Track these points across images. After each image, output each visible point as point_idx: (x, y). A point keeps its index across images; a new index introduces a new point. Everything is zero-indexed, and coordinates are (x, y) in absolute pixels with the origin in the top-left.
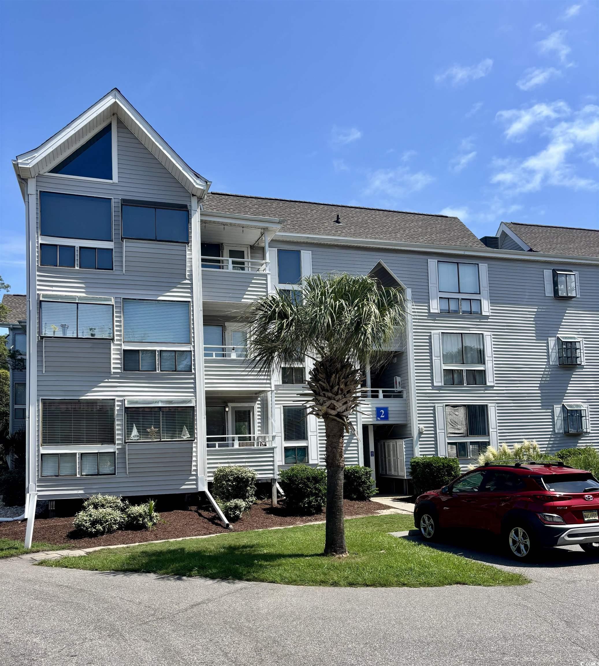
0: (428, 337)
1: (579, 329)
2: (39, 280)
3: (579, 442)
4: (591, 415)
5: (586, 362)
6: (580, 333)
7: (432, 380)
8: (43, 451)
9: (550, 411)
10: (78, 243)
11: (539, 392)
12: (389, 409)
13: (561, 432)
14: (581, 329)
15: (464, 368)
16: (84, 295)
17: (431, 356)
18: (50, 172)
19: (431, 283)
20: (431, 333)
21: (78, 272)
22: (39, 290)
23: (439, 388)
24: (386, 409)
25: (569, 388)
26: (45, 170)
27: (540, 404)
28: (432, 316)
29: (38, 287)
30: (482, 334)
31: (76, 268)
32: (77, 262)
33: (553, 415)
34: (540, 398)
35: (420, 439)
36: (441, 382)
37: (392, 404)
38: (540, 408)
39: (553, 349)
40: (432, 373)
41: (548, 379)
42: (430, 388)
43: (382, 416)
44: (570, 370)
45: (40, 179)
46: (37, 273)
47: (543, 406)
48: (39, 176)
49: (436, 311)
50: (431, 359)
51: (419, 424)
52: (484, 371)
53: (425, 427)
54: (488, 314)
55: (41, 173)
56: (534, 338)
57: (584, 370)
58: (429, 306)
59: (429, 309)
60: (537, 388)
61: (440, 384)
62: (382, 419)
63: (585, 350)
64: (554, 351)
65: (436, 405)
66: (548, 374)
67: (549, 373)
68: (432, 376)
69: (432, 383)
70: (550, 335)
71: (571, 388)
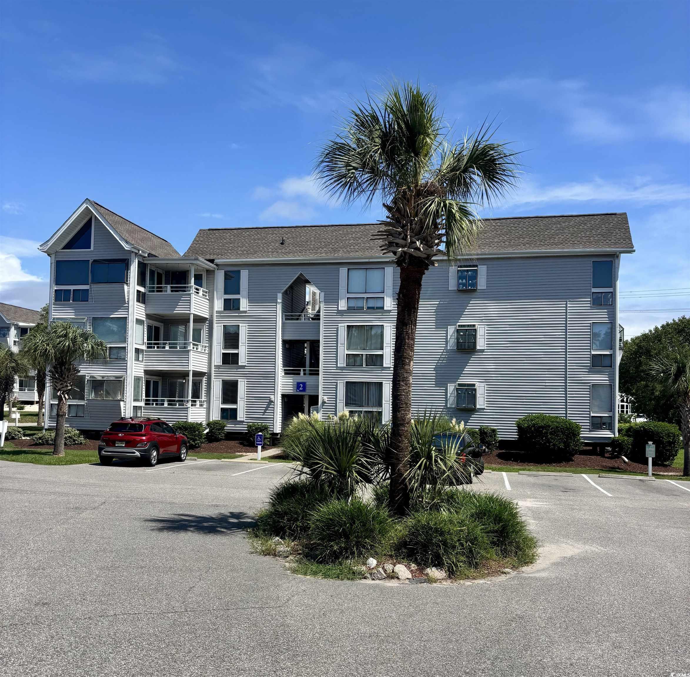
0: (336, 329)
1: (483, 317)
2: (54, 310)
3: (472, 416)
4: (487, 393)
5: (486, 347)
6: (483, 321)
7: (337, 362)
8: (52, 402)
9: (445, 389)
10: (72, 288)
11: (434, 372)
12: (307, 384)
13: (453, 406)
14: (484, 317)
15: (364, 353)
16: (74, 317)
17: (337, 344)
18: (62, 249)
19: (341, 287)
20: (338, 326)
21: (71, 304)
22: (53, 315)
23: (342, 368)
24: (304, 384)
25: (465, 369)
26: (59, 248)
27: (434, 383)
28: (340, 313)
29: (53, 314)
30: (383, 325)
31: (71, 302)
32: (71, 298)
33: (446, 393)
34: (434, 378)
35: (324, 407)
36: (344, 364)
37: (309, 380)
38: (434, 386)
39: (451, 336)
40: (337, 357)
41: (445, 362)
42: (335, 368)
43: (300, 389)
44: (468, 354)
45: (56, 253)
46: (53, 306)
47: (437, 385)
48: (57, 252)
49: (344, 309)
50: (337, 346)
51: (323, 395)
52: (382, 356)
53: (327, 398)
54: (390, 309)
55: (57, 250)
56: (434, 327)
57: (484, 353)
58: (338, 305)
59: (338, 308)
60: (433, 369)
61: (342, 366)
62: (300, 391)
63: (487, 336)
64: (453, 337)
65: (338, 381)
66: (445, 357)
67: (447, 356)
68: (337, 359)
69: (337, 364)
70: (451, 324)
71: (467, 369)
